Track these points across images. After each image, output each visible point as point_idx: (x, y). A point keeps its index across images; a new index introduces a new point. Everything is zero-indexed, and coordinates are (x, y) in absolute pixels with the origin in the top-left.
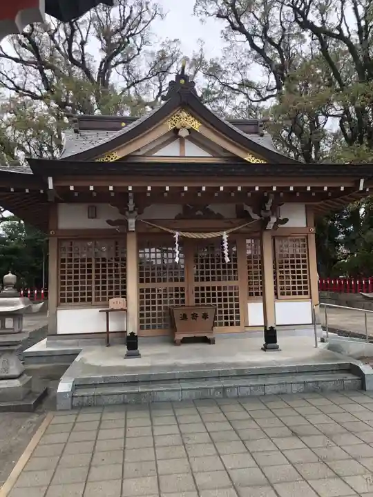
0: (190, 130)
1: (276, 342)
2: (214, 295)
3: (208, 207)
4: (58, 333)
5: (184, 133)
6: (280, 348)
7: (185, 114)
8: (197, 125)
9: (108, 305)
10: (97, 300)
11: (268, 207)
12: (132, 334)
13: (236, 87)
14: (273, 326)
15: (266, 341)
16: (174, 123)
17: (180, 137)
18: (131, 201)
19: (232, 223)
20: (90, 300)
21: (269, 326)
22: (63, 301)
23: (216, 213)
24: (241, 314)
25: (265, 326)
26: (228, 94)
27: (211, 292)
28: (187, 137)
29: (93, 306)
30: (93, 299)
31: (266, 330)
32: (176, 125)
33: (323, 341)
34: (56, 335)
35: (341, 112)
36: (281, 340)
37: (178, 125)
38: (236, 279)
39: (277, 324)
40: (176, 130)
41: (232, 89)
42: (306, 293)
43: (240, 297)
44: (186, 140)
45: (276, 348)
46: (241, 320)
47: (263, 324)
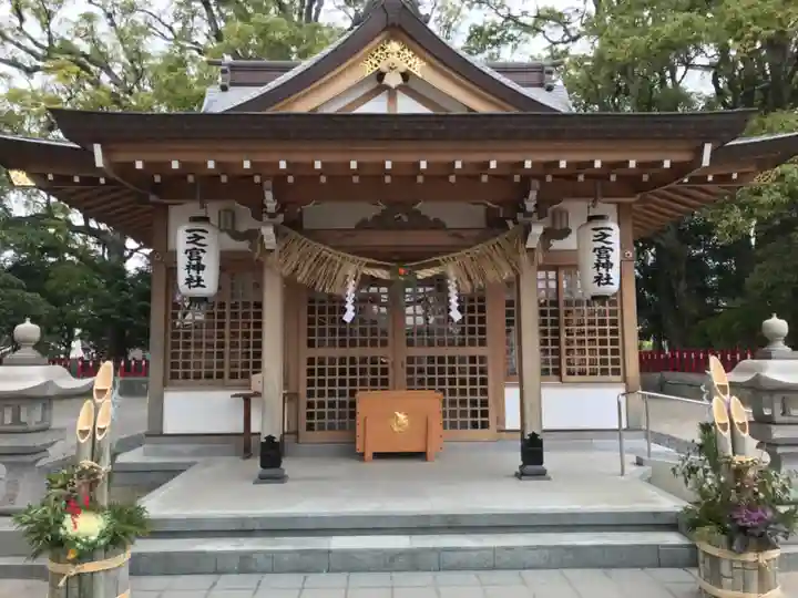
0: (405, 76)
1: (541, 463)
2: (441, 371)
3: (418, 207)
4: (165, 432)
5: (393, 80)
6: (549, 474)
7: (394, 46)
8: (418, 67)
9: (248, 386)
10: (233, 376)
11: (530, 205)
12: (270, 438)
13: (529, 21)
14: (537, 432)
15: (523, 459)
16: (375, 62)
17: (387, 87)
18: (269, 195)
19: (461, 237)
20: (220, 375)
21: (528, 432)
22: (174, 376)
23: (432, 219)
24: (491, 409)
25: (522, 431)
26: (515, 33)
27: (436, 365)
28: (399, 87)
29: (225, 387)
30: (227, 375)
31: (523, 439)
32: (379, 66)
33: (639, 463)
34: (162, 435)
35: (716, 59)
36: (550, 460)
37: (383, 67)
38: (483, 343)
39: (544, 428)
40: (380, 76)
41: (524, 25)
42: (616, 372)
43: (490, 377)
44: (399, 92)
45: (542, 474)
46: (491, 419)
47: (519, 427)
